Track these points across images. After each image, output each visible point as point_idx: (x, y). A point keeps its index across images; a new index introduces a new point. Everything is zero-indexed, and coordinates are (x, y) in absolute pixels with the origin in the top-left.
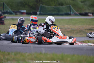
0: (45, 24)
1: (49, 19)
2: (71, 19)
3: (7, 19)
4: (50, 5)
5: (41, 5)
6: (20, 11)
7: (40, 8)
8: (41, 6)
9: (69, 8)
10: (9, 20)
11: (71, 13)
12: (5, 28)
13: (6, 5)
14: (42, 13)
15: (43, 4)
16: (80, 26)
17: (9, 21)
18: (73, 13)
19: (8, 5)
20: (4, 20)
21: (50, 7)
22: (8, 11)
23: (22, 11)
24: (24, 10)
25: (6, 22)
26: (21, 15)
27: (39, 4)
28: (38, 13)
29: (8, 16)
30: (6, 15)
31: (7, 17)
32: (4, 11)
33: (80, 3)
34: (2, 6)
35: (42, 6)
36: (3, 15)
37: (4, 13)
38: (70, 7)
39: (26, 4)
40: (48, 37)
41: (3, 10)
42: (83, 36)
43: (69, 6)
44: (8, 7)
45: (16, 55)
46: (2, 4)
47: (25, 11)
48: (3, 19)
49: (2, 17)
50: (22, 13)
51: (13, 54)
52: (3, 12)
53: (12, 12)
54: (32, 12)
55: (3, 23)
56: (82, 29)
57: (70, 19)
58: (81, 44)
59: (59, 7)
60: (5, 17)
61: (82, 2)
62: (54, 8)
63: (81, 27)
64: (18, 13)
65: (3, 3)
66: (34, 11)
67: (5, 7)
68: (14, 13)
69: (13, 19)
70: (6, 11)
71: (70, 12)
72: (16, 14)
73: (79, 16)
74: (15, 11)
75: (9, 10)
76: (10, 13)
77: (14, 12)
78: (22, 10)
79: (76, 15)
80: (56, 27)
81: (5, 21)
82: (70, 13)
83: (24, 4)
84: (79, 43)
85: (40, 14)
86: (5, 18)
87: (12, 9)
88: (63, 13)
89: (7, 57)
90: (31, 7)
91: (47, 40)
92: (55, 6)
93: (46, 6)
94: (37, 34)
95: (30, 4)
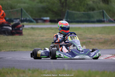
3: (26, 29)
6: (42, 18)
7: (66, 15)
10: (28, 29)
12: (23, 40)
13: (25, 11)
17: (28, 31)
19: (27, 12)
20: (22, 30)
22: (28, 18)
23: (45, 18)
25: (24, 32)
26: (43, 24)
29: (27, 25)
30: (25, 23)
31: (25, 26)
32: (23, 19)
34: (20, 12)
36: (21, 24)
37: (22, 21)
38: (103, 12)
41: (22, 17)
43: (101, 10)
44: (27, 14)
47: (48, 18)
48: (21, 29)
49: (20, 26)
50: (45, 21)
53: (33, 20)
55: (20, 33)
60: (23, 26)
64: (39, 21)
66: (59, 18)
67: (23, 13)
68: (35, 21)
69: (33, 28)
70: (25, 19)
72: (37, 22)
74: (36, 18)
75: (29, 17)
76: (30, 21)
77: (34, 19)
86: (23, 28)
87: (32, 16)
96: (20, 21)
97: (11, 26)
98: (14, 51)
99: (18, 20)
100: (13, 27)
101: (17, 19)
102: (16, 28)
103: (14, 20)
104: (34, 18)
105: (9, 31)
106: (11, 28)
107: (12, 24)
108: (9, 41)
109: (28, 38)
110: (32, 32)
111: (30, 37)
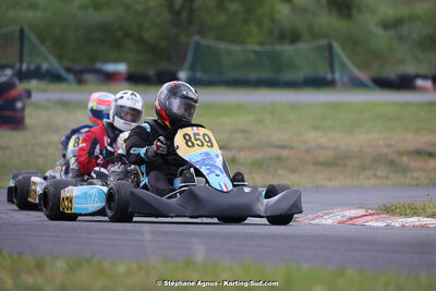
2: (335, 106)
3: (36, 106)
4: (237, 39)
5: (196, 38)
6: (99, 65)
7: (190, 55)
8: (197, 44)
10: (45, 108)
11: (337, 76)
12: (25, 146)
13: (33, 38)
14: (199, 75)
15: (203, 37)
16: (375, 135)
17: (44, 115)
18: (346, 79)
19: (43, 40)
20: (23, 109)
21: (237, 48)
22: (45, 66)
23: (111, 67)
25: (31, 117)
26: (104, 88)
27: (189, 36)
28: (182, 76)
29: (44, 91)
30: (33, 84)
31: (36, 96)
32: (24, 67)
33: (380, 31)
34: (17, 42)
35: (203, 42)
36: (21, 87)
37: (24, 76)
38: (330, 47)
39: (127, 34)
41: (21, 62)
43: (323, 42)
44: (42, 48)
46: (18, 33)
47: (122, 68)
48: (19, 105)
49: (14, 92)
50: (110, 78)
52: (20, 70)
53: (63, 73)
54: (151, 73)
56: (386, 150)
59: (278, 48)
60: (29, 94)
61: (386, 26)
62: (255, 52)
63: (381, 143)
64: (89, 77)
65: (22, 31)
66: (164, 66)
67: (27, 47)
68: (70, 77)
69: (63, 104)
70: (33, 67)
71: (333, 71)
72: (80, 82)
73: (372, 89)
74: (77, 67)
75: (50, 62)
76: (54, 78)
77: (69, 70)
78: (107, 62)
79: (357, 84)
81: (28, 112)
82: (330, 77)
83: (119, 34)
84: (371, 215)
87: (60, 57)
90: (152, 50)
92: (261, 43)
95: (146, 36)
96: (13, 75)
99: (9, 72)
104: (69, 64)
109: (45, 140)
110: (61, 118)
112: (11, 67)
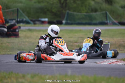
0: (47, 36)
1: (52, 30)
2: (108, 30)
3: (22, 31)
4: (79, 11)
5: (67, 11)
6: (40, 19)
7: (66, 16)
8: (68, 13)
9: (105, 15)
10: (25, 31)
11: (108, 22)
12: (19, 42)
13: (21, 11)
14: (69, 22)
15: (70, 11)
16: (119, 39)
17: (24, 33)
18: (111, 22)
19: (24, 12)
20: (18, 32)
21: (79, 14)
22: (25, 19)
23: (43, 20)
24: (45, 18)
25: (21, 34)
26: (42, 25)
27: (65, 10)
28: (64, 22)
29: (24, 26)
30: (21, 25)
31: (22, 28)
32: (19, 20)
33: (120, 9)
34: (16, 12)
35: (70, 12)
36: (18, 25)
37: (18, 22)
38: (106, 13)
39: (48, 10)
40: (50, 53)
41: (18, 18)
42: (124, 52)
43: (104, 12)
44: (24, 14)
45: (33, 77)
46: (16, 10)
47: (46, 20)
48: (17, 30)
49: (16, 27)
50: (43, 22)
51: (29, 76)
52: (17, 20)
53: (30, 21)
54: (55, 21)
55: (16, 35)
56: (122, 43)
57: (106, 30)
58: (120, 63)
59: (91, 14)
60: (20, 27)
61: (122, 7)
62: (85, 15)
63: (121, 41)
64: (37, 22)
65: (18, 10)
66: (58, 19)
67: (19, 14)
68: (32, 22)
69: (30, 30)
70: (21, 20)
71: (107, 20)
72: (35, 24)
73: (118, 25)
74: (34, 19)
75: (26, 18)
76: (27, 23)
77: (31, 20)
78: (42, 18)
79: (114, 24)
80: (61, 40)
81: (20, 32)
82: (106, 22)
83: (46, 10)
84: (118, 61)
85: (67, 24)
86: (20, 29)
87: (29, 17)
88: (97, 22)
89: (20, 80)
90: (55, 14)
91: (48, 58)
92: (87, 12)
93: (75, 13)
94: (38, 49)
95: (53, 10)
96: (16, 22)
97: (6, 27)
98: (10, 54)
99: (14, 21)
100: (8, 28)
101: (12, 20)
102: (12, 30)
103: (10, 21)
105: (5, 33)
106: (6, 30)
107: (7, 25)
108: (4, 43)
109: (25, 40)
110: (29, 34)
111: (27, 40)
112: (15, 20)
